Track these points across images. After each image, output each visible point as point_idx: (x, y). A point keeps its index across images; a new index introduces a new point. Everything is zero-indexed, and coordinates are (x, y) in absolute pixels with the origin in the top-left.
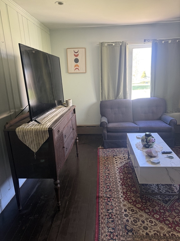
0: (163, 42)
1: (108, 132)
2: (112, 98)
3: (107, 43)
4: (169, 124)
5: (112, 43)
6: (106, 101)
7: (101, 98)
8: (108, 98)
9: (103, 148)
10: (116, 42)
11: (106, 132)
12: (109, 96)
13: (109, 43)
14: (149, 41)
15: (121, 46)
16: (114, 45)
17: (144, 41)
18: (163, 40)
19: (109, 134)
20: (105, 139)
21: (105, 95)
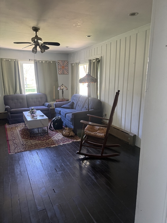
0: (40, 62)
1: (11, 114)
2: (12, 93)
3: (5, 59)
4: (47, 107)
5: (8, 59)
6: (8, 95)
7: (4, 93)
8: (9, 93)
9: (8, 124)
10: (11, 59)
11: (10, 114)
12: (10, 92)
13: (6, 59)
14: (32, 60)
15: (15, 62)
16: (10, 60)
17: (29, 60)
18: (40, 61)
19: (12, 115)
20: (9, 118)
21: (7, 92)
